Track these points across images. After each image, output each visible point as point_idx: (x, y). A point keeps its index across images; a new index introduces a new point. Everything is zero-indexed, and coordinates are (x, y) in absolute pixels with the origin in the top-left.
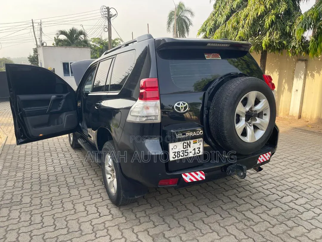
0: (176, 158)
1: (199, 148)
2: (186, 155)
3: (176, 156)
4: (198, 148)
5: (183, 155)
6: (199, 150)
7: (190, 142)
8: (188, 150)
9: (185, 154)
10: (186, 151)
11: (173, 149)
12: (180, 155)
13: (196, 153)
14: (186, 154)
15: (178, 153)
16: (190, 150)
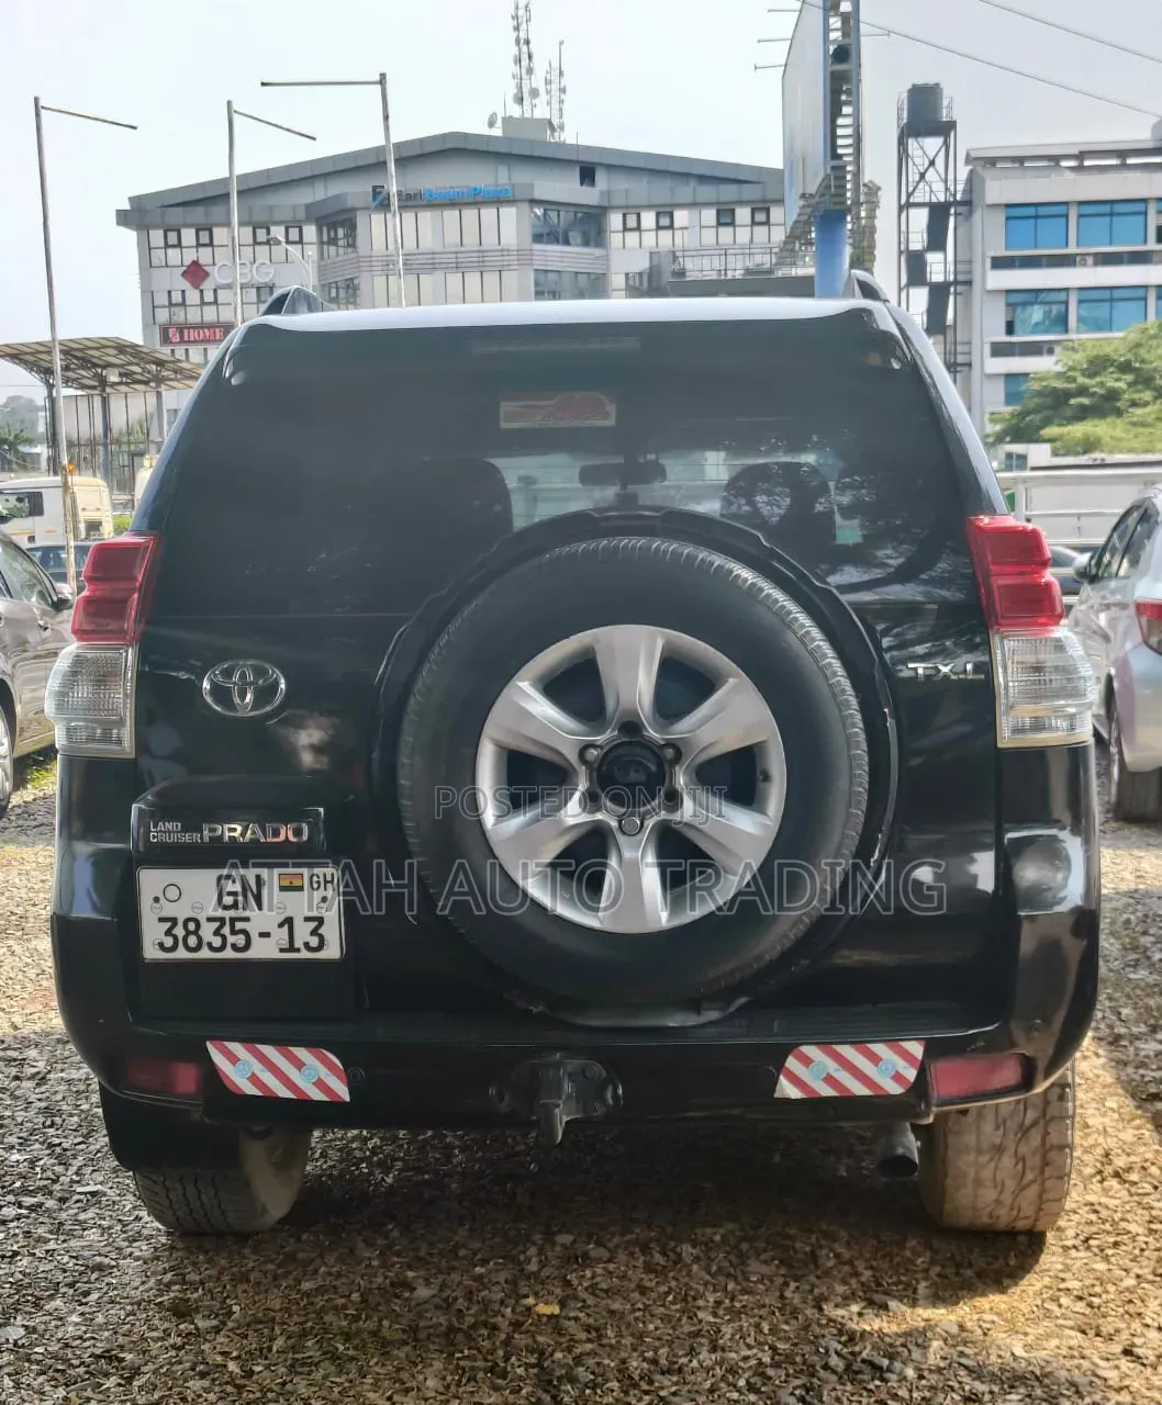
0: (181, 954)
1: (320, 921)
2: (235, 947)
3: (175, 938)
4: (308, 919)
5: (217, 942)
6: (314, 932)
7: (258, 878)
8: (247, 919)
9: (231, 939)
10: (239, 925)
11: (162, 898)
12: (200, 940)
13: (298, 943)
14: (240, 940)
15: (192, 926)
16: (260, 920)
